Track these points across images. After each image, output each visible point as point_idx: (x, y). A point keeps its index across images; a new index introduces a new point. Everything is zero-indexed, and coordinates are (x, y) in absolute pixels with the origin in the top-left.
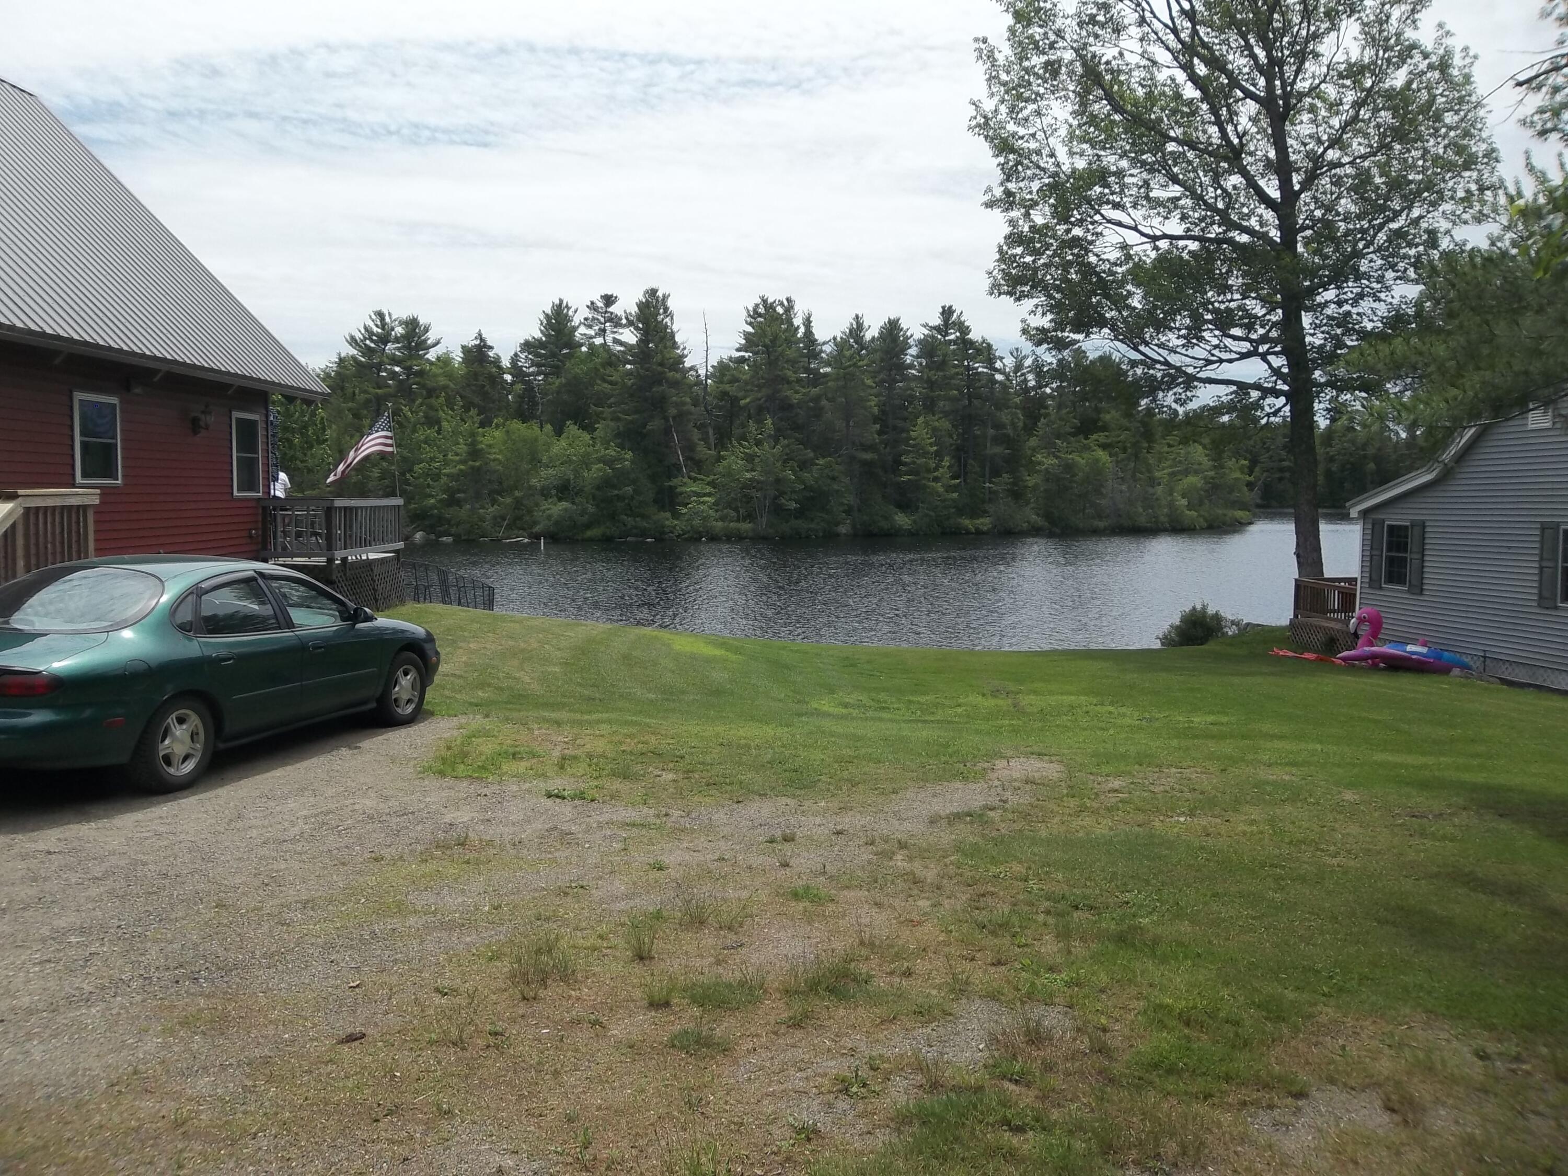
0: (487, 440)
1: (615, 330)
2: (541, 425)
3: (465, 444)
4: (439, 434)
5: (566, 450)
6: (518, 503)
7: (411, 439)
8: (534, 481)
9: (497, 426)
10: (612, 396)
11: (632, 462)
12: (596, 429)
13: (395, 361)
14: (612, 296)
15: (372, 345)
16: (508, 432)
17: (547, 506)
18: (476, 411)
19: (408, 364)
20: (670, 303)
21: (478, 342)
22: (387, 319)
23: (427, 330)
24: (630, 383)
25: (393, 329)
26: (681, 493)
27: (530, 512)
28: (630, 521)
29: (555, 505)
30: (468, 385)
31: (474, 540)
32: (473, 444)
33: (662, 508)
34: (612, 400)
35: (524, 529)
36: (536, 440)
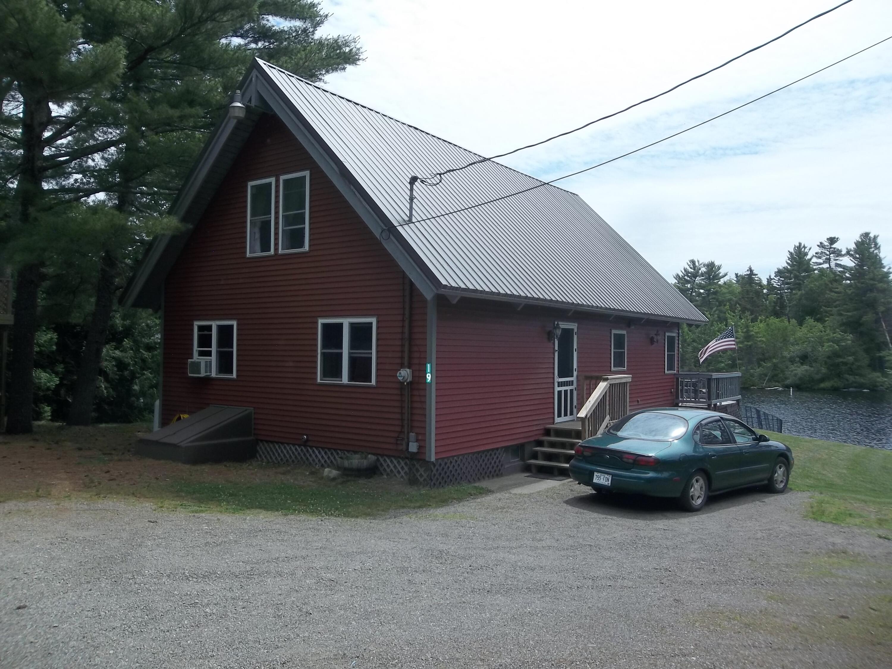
0: (756, 329)
1: (837, 258)
2: (789, 319)
3: (742, 332)
4: (726, 326)
5: (807, 335)
6: (775, 366)
7: (710, 330)
8: (786, 354)
9: (761, 322)
10: (838, 300)
11: (853, 342)
12: (826, 321)
13: (701, 286)
14: (835, 238)
15: (689, 279)
16: (768, 325)
17: (794, 368)
18: (749, 313)
19: (708, 288)
20: (879, 240)
21: (749, 273)
22: (697, 264)
23: (719, 268)
24: (849, 292)
25: (700, 269)
26: (888, 361)
27: (783, 371)
28: (851, 378)
29: (799, 367)
30: (743, 298)
31: (747, 388)
32: (748, 331)
33: (874, 370)
34: (837, 303)
35: (778, 382)
36: (786, 328)
